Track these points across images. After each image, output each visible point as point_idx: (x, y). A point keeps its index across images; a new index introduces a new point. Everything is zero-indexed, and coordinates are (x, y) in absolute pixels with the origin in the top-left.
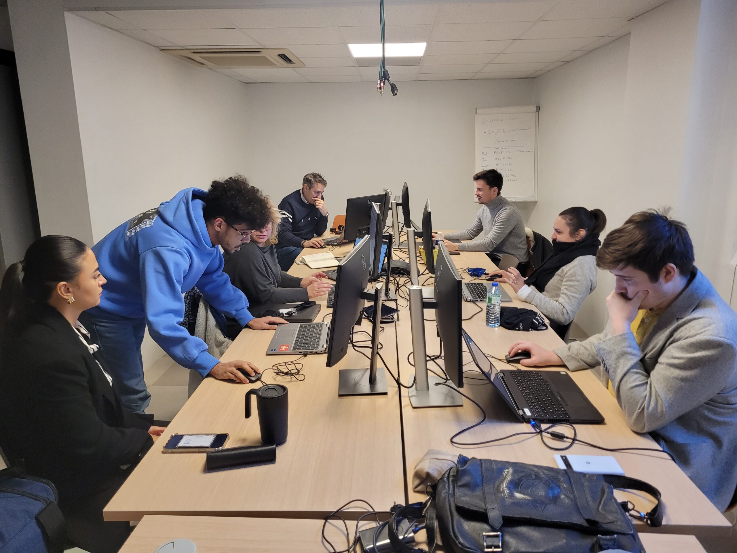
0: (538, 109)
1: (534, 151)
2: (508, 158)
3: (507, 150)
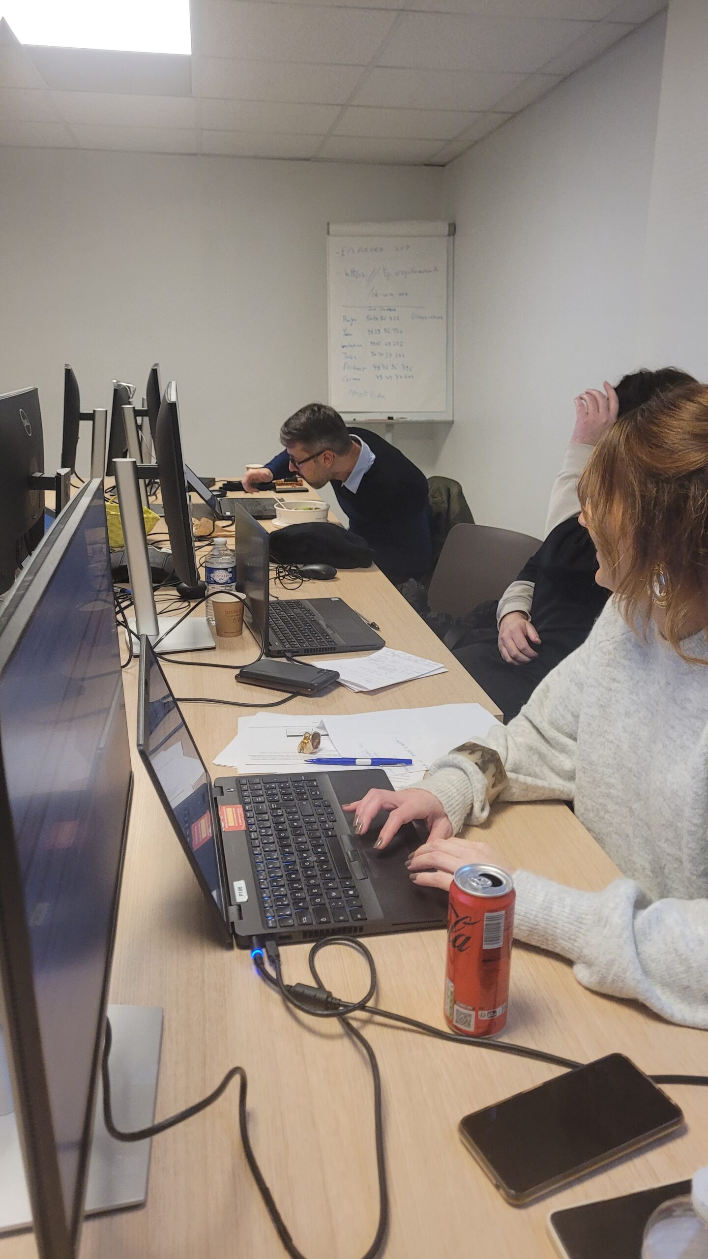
0: (453, 230)
1: (445, 317)
2: (396, 330)
3: (392, 314)
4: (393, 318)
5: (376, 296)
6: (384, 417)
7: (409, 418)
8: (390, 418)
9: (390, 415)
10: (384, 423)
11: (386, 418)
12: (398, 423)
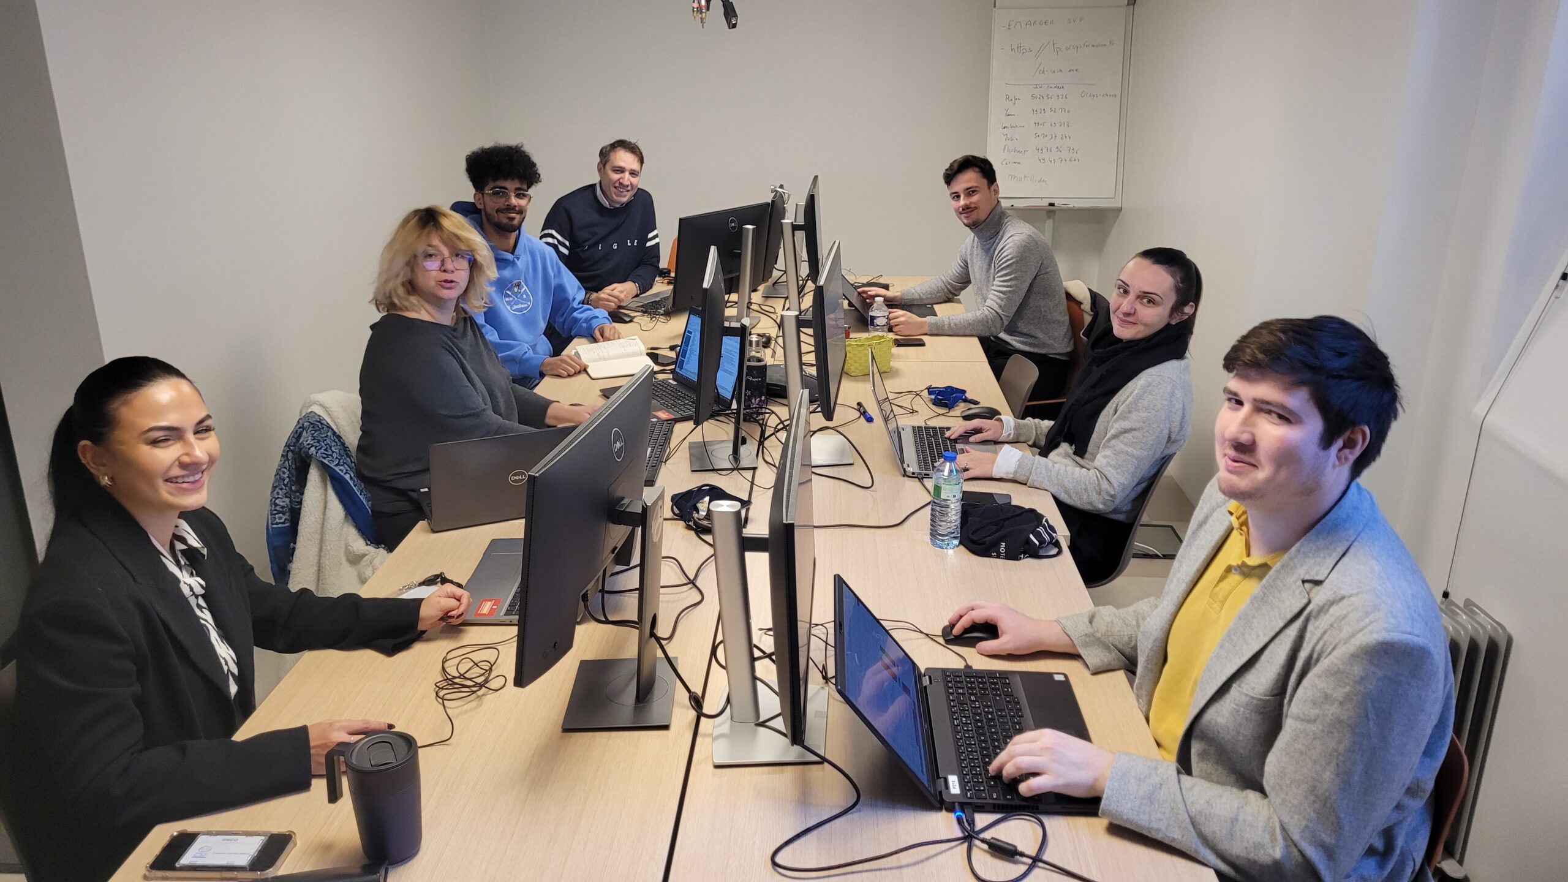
1: (1118, 95)
2: (1063, 109)
3: (1060, 92)
4: (1060, 97)
5: (1044, 72)
6: (1045, 203)
7: (1072, 204)
8: (1052, 205)
9: (1052, 201)
10: (1045, 210)
11: (1047, 204)
12: (1061, 210)
